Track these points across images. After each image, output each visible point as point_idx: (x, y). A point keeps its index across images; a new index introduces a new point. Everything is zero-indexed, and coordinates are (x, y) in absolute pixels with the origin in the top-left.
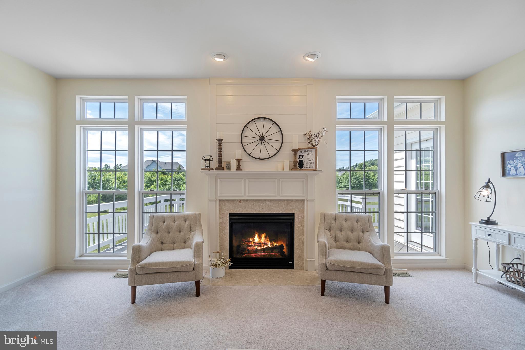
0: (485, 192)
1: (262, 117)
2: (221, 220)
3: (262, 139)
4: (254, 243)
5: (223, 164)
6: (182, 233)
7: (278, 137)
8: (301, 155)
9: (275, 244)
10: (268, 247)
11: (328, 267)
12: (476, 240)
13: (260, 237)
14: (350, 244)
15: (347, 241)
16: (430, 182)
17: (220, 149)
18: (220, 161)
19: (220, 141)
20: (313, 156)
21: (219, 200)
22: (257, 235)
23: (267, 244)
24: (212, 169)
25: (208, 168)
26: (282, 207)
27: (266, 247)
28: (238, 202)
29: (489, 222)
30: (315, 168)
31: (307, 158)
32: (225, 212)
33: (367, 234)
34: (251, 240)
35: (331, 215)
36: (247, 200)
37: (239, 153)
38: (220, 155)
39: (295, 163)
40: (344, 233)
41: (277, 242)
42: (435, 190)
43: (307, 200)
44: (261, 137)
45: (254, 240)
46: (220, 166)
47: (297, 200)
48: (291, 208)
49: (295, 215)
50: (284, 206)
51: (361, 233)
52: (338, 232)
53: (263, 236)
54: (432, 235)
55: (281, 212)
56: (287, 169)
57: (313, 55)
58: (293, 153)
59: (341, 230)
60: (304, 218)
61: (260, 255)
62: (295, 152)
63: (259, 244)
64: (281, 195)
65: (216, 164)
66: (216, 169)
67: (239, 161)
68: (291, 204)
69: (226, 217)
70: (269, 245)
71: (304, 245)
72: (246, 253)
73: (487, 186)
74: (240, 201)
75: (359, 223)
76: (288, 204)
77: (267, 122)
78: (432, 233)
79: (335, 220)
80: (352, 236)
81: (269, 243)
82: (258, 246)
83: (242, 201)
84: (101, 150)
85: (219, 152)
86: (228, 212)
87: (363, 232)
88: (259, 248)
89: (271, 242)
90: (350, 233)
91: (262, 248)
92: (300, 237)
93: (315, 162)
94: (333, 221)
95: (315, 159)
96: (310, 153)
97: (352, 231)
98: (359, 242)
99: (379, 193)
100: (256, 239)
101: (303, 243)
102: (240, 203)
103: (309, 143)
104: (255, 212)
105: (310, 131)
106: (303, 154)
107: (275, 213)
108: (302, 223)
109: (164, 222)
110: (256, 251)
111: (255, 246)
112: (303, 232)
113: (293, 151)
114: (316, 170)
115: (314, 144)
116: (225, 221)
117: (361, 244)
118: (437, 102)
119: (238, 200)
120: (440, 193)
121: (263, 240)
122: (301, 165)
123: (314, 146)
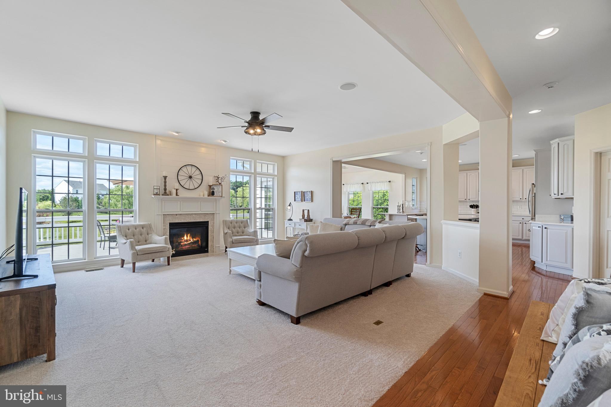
0: (289, 208)
1: (190, 164)
2: (164, 227)
3: (190, 177)
4: (184, 240)
5: (167, 191)
6: (143, 236)
7: (200, 177)
8: (213, 188)
9: (195, 239)
10: (191, 242)
11: (233, 242)
12: (287, 227)
13: (187, 237)
14: (239, 234)
15: (238, 233)
16: (271, 203)
17: (165, 182)
18: (165, 189)
19: (165, 177)
20: (220, 189)
21: (163, 214)
22: (185, 235)
23: (191, 240)
24: (159, 195)
25: (157, 194)
26: (202, 217)
27: (190, 242)
28: (175, 216)
29: (290, 220)
30: (221, 196)
31: (216, 189)
32: (167, 222)
33: (246, 228)
34: (183, 238)
35: (229, 221)
36: (181, 214)
37: (177, 186)
38: (165, 186)
39: (209, 192)
40: (236, 229)
41: (195, 238)
42: (273, 207)
43: (216, 213)
44: (190, 176)
45: (184, 238)
46: (165, 193)
47: (210, 213)
48: (207, 218)
49: (209, 222)
50: (203, 217)
51: (244, 229)
52: (233, 229)
53: (189, 235)
54: (272, 232)
55: (201, 220)
56: (206, 196)
57: (225, 141)
58: (209, 187)
59: (234, 228)
60: (214, 223)
61: (187, 248)
62: (210, 186)
63: (187, 241)
64: (202, 211)
65: (162, 191)
66: (162, 195)
67: (177, 190)
68: (207, 215)
69: (167, 225)
70: (192, 241)
71: (214, 239)
72: (180, 247)
73: (290, 205)
74: (177, 215)
75: (243, 224)
76: (205, 216)
77: (193, 168)
78: (272, 231)
79: (231, 223)
80: (239, 230)
81: (192, 240)
82: (186, 242)
83: (178, 215)
84: (53, 176)
85: (164, 184)
86: (169, 222)
87: (245, 228)
88: (187, 243)
89: (193, 239)
90: (238, 229)
91: (188, 242)
92: (212, 234)
93: (221, 192)
94: (230, 224)
95: (221, 191)
96: (218, 187)
97: (239, 228)
98: (243, 233)
99: (250, 209)
100: (185, 238)
101: (213, 237)
102: (176, 216)
103: (217, 181)
104: (186, 221)
105: (218, 175)
106: (214, 187)
107: (198, 221)
108: (213, 226)
109: (129, 230)
110: (186, 245)
111: (185, 242)
112: (214, 231)
113: (209, 186)
114: (222, 197)
115: (220, 182)
116: (167, 228)
117: (244, 234)
118: (274, 165)
119: (175, 214)
120: (275, 209)
121: (189, 238)
122: (213, 194)
123: (220, 184)
